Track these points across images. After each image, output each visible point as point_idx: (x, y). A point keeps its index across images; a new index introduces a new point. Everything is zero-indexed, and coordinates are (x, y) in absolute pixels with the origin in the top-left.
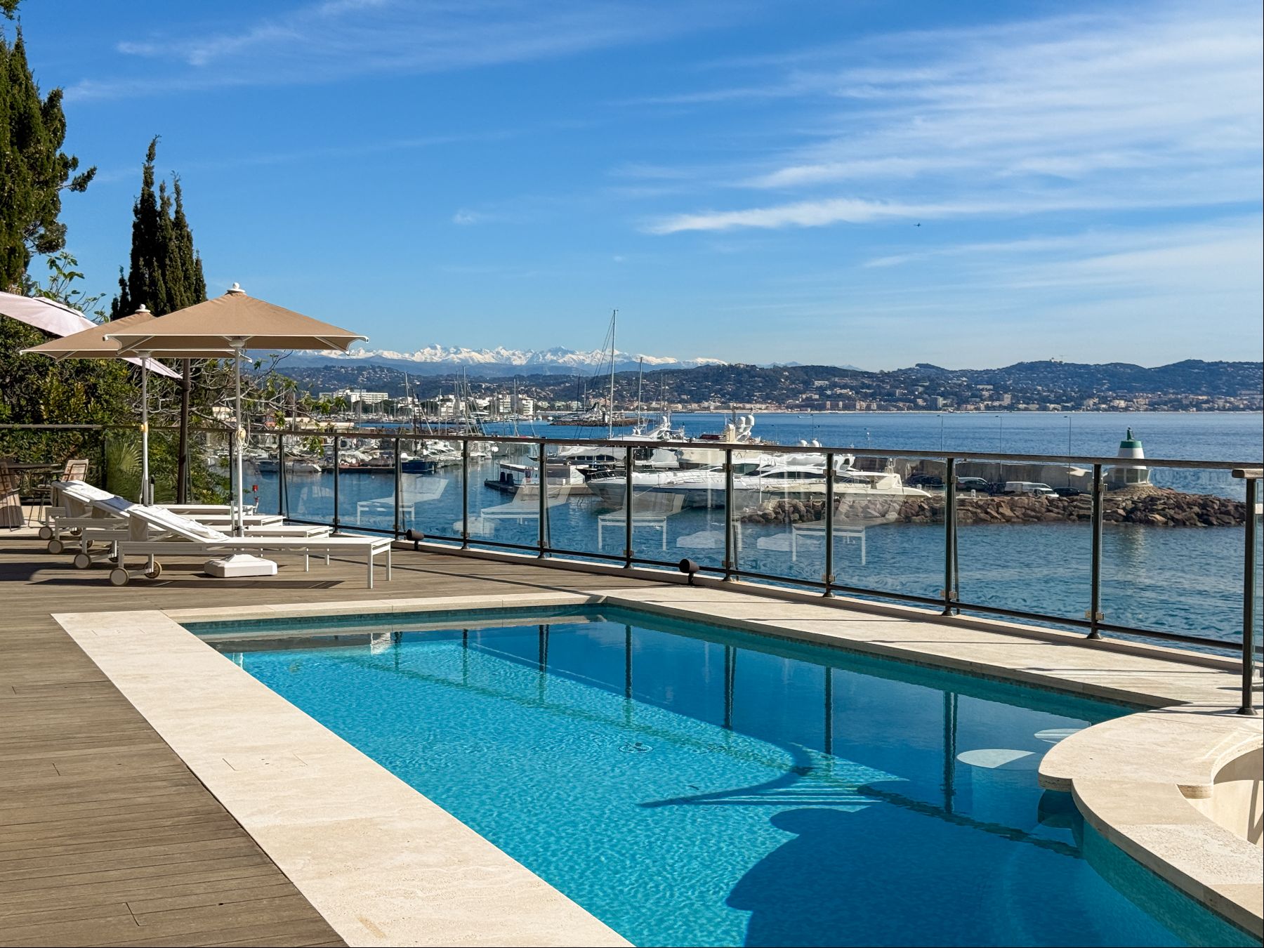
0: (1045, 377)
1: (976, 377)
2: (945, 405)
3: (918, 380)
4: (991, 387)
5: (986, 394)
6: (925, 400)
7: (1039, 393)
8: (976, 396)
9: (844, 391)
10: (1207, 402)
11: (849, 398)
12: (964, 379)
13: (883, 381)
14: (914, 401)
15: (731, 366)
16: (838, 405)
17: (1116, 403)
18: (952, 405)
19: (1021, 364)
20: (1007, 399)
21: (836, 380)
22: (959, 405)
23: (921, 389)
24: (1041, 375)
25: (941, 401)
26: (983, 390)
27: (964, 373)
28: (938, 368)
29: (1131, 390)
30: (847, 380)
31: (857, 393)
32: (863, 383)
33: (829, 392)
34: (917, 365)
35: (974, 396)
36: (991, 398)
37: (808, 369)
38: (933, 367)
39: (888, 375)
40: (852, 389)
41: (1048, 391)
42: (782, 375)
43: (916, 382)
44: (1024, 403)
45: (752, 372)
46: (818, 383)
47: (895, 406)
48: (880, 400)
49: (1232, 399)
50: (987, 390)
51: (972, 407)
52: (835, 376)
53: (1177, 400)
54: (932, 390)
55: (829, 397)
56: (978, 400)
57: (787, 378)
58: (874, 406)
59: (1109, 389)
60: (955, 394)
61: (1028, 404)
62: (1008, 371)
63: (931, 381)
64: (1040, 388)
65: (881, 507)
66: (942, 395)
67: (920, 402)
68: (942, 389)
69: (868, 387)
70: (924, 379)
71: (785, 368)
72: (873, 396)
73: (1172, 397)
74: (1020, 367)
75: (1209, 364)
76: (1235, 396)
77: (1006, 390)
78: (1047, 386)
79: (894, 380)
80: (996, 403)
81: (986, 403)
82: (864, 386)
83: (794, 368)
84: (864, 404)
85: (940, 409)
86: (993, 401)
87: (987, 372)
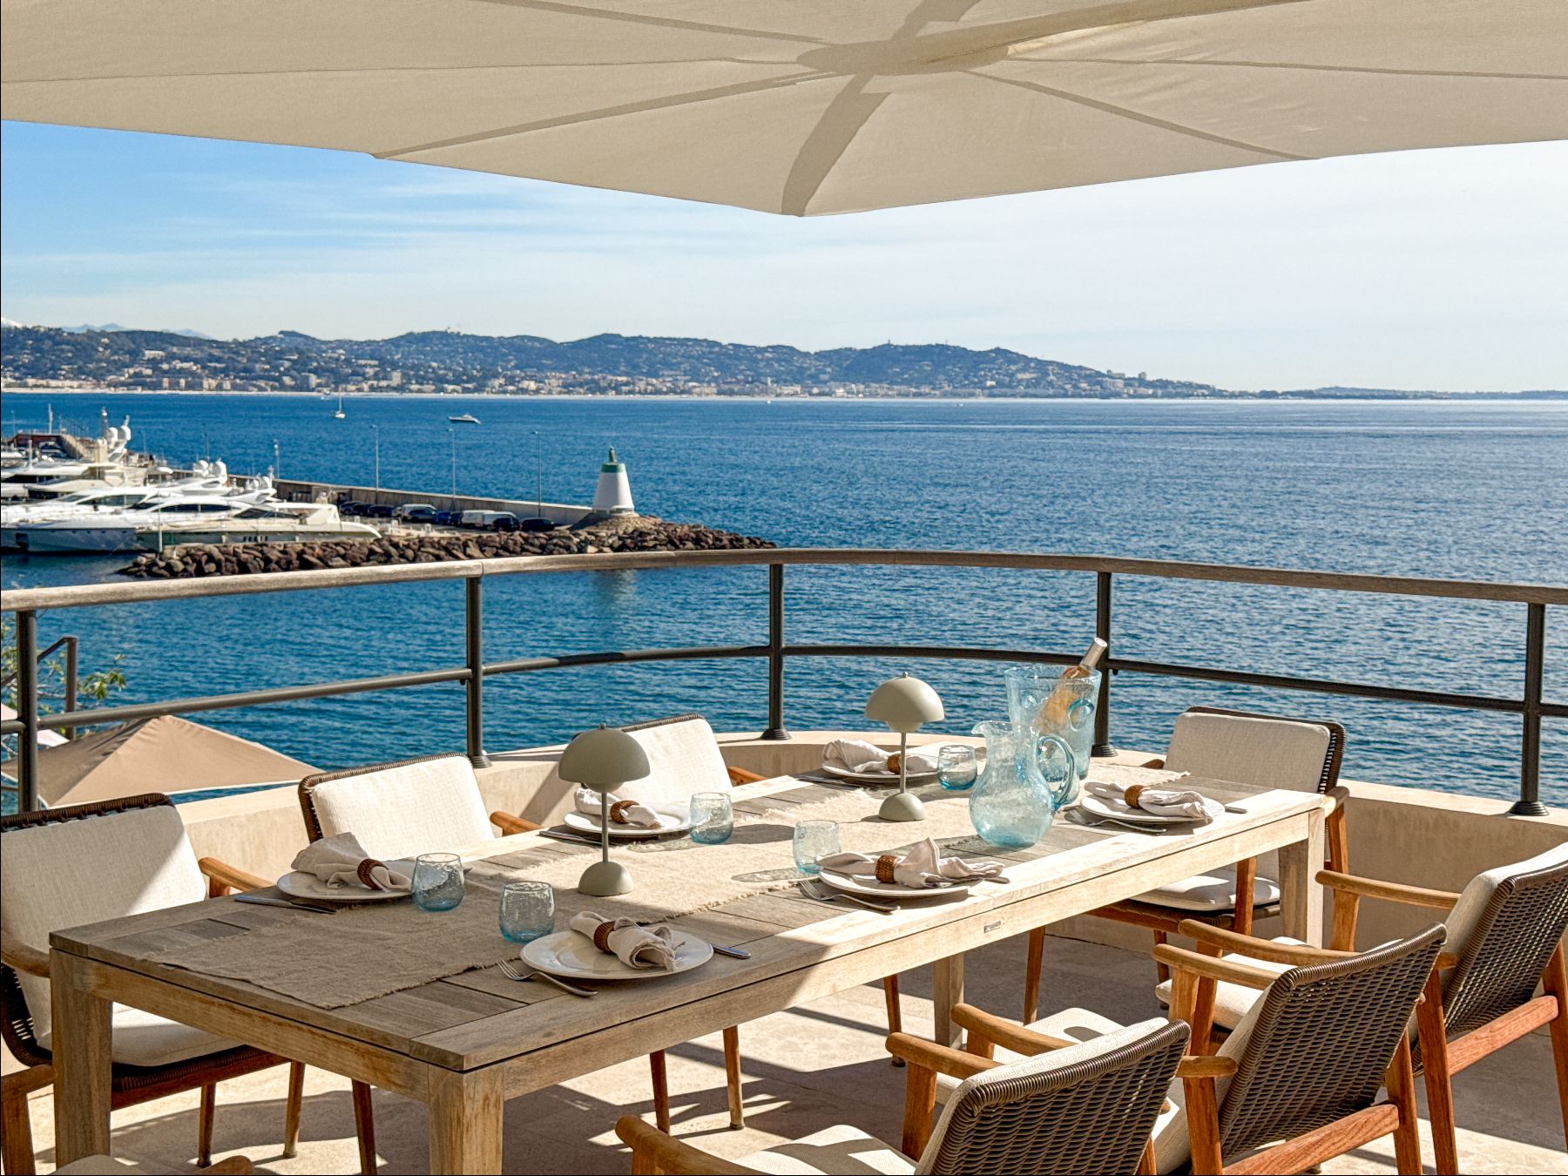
0: (440, 351)
1: (357, 350)
2: (319, 385)
3: (282, 352)
4: (376, 363)
5: (370, 371)
6: (294, 378)
7: (434, 371)
8: (358, 375)
9: (186, 365)
10: (627, 384)
11: (193, 374)
12: (341, 351)
13: (237, 353)
14: (278, 379)
15: (26, 329)
16: (178, 383)
17: (525, 384)
18: (327, 385)
19: (410, 334)
20: (396, 377)
21: (175, 349)
22: (337, 384)
23: (287, 364)
24: (436, 349)
25: (314, 380)
26: (365, 366)
27: (340, 344)
28: (307, 337)
29: (541, 368)
30: (188, 351)
31: (204, 367)
32: (210, 355)
33: (165, 366)
34: (281, 332)
35: (355, 373)
36: (376, 377)
37: (132, 335)
38: (301, 336)
39: (244, 344)
40: (196, 362)
41: (445, 369)
42: (99, 343)
43: (280, 355)
44: (417, 383)
45: (57, 338)
46: (149, 354)
47: (255, 386)
48: (235, 378)
49: (654, 381)
50: (371, 366)
51: (353, 388)
52: (173, 345)
53: (593, 381)
54: (301, 366)
55: (165, 372)
56: (360, 378)
57: (106, 347)
58: (227, 385)
59: (516, 367)
60: (332, 371)
61: (422, 384)
62: (395, 342)
63: (300, 353)
64: (434, 364)
65: (321, 553)
66: (315, 371)
67: (287, 380)
68: (315, 364)
69: (218, 360)
70: (291, 351)
71: (103, 334)
72: (225, 372)
73: (588, 377)
74: (410, 338)
75: (627, 339)
76: (656, 376)
77: (395, 366)
78: (443, 362)
79: (253, 352)
80: (384, 383)
81: (370, 382)
82: (212, 358)
83: (117, 334)
84: (214, 383)
85: (313, 390)
86: (378, 380)
87: (369, 343)
